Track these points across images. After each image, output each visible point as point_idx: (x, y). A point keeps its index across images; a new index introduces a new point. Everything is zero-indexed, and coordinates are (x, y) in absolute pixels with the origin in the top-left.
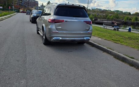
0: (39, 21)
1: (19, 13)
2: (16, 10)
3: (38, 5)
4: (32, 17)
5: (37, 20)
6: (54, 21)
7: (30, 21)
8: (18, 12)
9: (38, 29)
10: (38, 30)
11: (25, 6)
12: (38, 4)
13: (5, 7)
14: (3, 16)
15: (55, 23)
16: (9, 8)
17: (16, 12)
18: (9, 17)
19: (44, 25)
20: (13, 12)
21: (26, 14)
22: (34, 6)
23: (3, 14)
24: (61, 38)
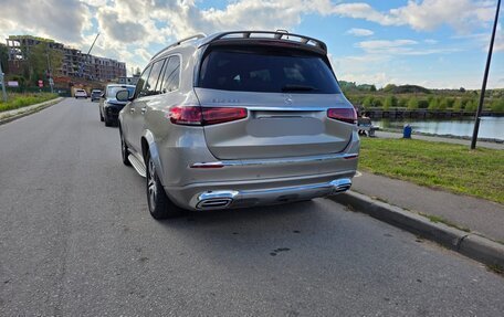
0: (128, 117)
1: (69, 99)
2: (61, 89)
3: (125, 75)
4: (105, 105)
5: (120, 117)
6: (198, 116)
7: (102, 120)
8: (68, 94)
9: (127, 147)
10: (126, 154)
11: (88, 79)
12: (125, 70)
13: (27, 82)
14: (17, 107)
15: (204, 123)
16: (37, 84)
17: (61, 95)
18: (36, 111)
19: (149, 135)
20: (52, 95)
21: (89, 99)
22: (115, 77)
23: (15, 102)
24: (234, 194)
